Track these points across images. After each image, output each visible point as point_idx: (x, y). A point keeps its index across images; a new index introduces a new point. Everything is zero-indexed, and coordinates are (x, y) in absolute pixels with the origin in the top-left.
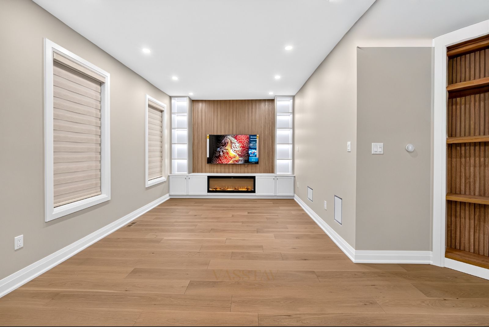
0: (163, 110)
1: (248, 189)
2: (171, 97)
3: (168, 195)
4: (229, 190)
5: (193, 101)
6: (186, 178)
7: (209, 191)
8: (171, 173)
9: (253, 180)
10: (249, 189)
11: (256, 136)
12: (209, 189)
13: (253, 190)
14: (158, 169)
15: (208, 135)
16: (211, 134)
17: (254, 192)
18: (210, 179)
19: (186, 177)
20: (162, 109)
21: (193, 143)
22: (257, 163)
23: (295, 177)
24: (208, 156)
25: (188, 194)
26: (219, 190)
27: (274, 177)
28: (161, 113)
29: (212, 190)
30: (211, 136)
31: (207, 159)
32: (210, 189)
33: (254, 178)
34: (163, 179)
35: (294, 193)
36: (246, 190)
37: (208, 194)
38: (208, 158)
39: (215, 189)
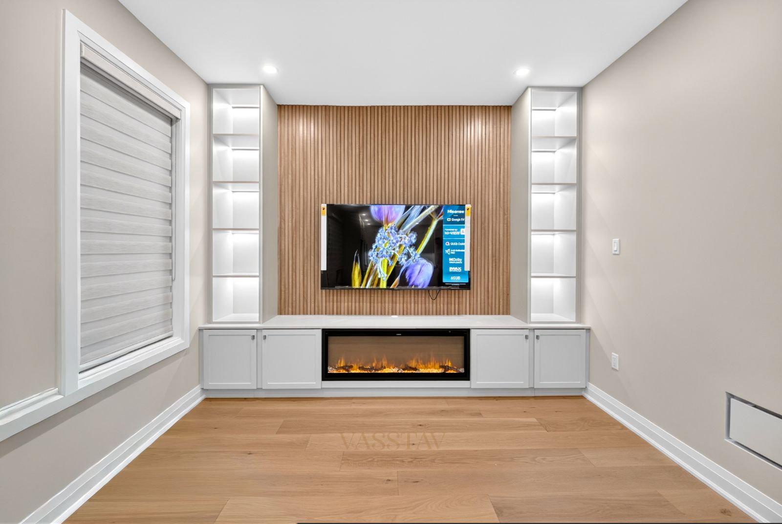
0: (178, 116)
1: (446, 368)
2: (210, 87)
3: (197, 390)
4: (387, 371)
5: (280, 107)
6: (253, 337)
7: (327, 376)
8: (209, 319)
9: (460, 340)
10: (451, 368)
11: (462, 207)
12: (327, 370)
13: (462, 370)
14: (156, 314)
15: (324, 206)
16: (331, 203)
17: (465, 376)
18: (332, 339)
19: (254, 332)
20: (176, 113)
21: (280, 227)
22: (467, 286)
23: (589, 329)
24: (324, 267)
25: (259, 387)
26: (358, 371)
27: (526, 332)
28: (169, 127)
29: (335, 372)
30: (331, 208)
31: (322, 275)
32: (331, 370)
33: (464, 334)
34: (176, 343)
35: (588, 379)
36: (440, 371)
37: (324, 386)
38: (324, 271)
39: (343, 368)
